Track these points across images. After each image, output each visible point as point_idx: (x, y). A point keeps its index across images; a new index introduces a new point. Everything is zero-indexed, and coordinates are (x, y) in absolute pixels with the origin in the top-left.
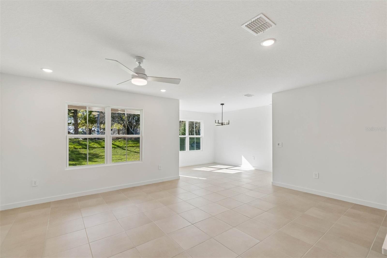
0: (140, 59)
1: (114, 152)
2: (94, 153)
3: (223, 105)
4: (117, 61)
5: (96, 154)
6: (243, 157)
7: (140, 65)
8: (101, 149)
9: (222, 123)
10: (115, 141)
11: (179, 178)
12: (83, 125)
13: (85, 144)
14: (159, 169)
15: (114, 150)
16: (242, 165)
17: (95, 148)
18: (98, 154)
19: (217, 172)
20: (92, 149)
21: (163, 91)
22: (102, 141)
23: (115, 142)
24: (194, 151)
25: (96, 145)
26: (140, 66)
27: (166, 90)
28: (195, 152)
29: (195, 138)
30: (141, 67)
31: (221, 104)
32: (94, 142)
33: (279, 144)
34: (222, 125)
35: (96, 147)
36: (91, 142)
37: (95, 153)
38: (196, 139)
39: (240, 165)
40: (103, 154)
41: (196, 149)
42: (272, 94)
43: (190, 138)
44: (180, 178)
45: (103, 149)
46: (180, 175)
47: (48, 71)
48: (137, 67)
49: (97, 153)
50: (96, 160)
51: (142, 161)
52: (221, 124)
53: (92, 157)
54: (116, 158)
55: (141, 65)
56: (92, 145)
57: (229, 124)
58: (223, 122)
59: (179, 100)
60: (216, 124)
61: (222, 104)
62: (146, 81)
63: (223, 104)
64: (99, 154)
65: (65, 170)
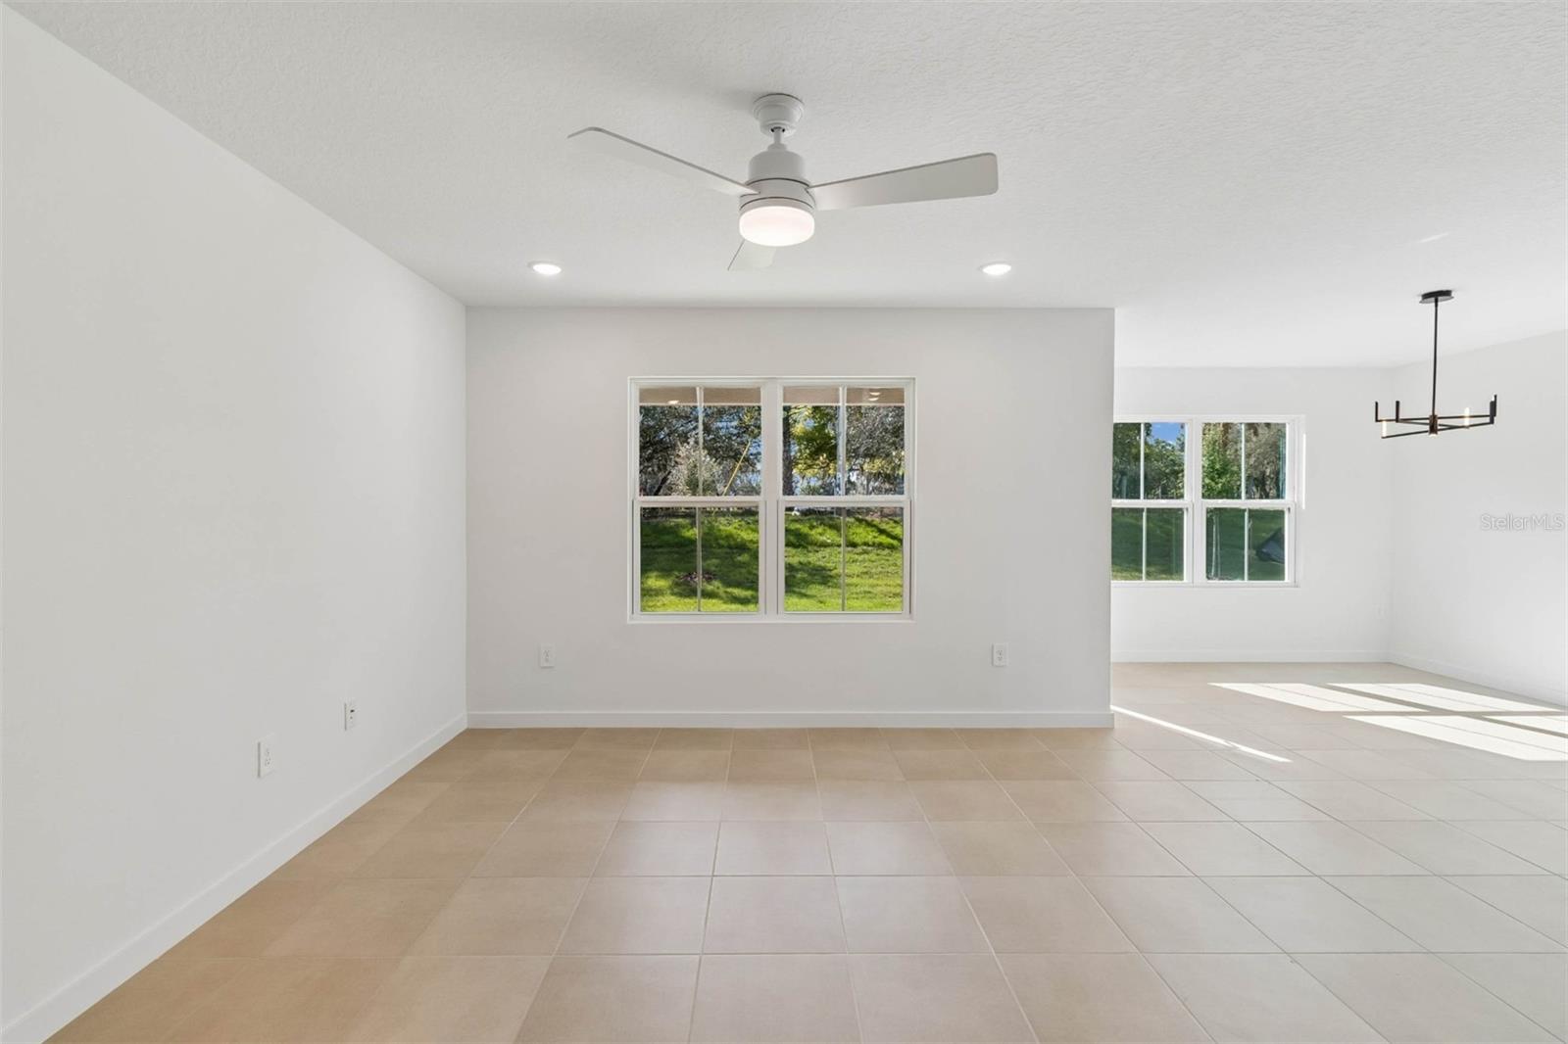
1: (886, 563)
2: (819, 563)
3: (1444, 303)
4: (600, 130)
5: (824, 569)
7: (778, 138)
8: (846, 549)
9: (1434, 419)
10: (895, 522)
11: (1113, 725)
12: (808, 464)
13: (797, 529)
14: (995, 662)
15: (890, 555)
17: (824, 545)
18: (830, 570)
20: (815, 548)
21: (997, 270)
22: (852, 520)
23: (894, 525)
24: (1238, 582)
25: (829, 536)
26: (777, 148)
27: (1009, 264)
28: (1244, 590)
29: (1246, 514)
30: (783, 146)
31: (1426, 296)
32: (825, 525)
34: (1433, 429)
35: (829, 541)
36: (815, 524)
37: (820, 566)
38: (1250, 517)
41: (1252, 577)
43: (1211, 513)
44: (1117, 725)
45: (850, 552)
47: (547, 270)
49: (830, 565)
50: (814, 589)
51: (911, 618)
52: (1427, 428)
53: (809, 578)
54: (885, 589)
55: (784, 138)
56: (818, 537)
57: (1492, 422)
58: (1438, 413)
59: (1110, 311)
60: (1385, 428)
61: (1436, 296)
62: (807, 214)
63: (1447, 293)
64: (835, 568)
65: (629, 622)
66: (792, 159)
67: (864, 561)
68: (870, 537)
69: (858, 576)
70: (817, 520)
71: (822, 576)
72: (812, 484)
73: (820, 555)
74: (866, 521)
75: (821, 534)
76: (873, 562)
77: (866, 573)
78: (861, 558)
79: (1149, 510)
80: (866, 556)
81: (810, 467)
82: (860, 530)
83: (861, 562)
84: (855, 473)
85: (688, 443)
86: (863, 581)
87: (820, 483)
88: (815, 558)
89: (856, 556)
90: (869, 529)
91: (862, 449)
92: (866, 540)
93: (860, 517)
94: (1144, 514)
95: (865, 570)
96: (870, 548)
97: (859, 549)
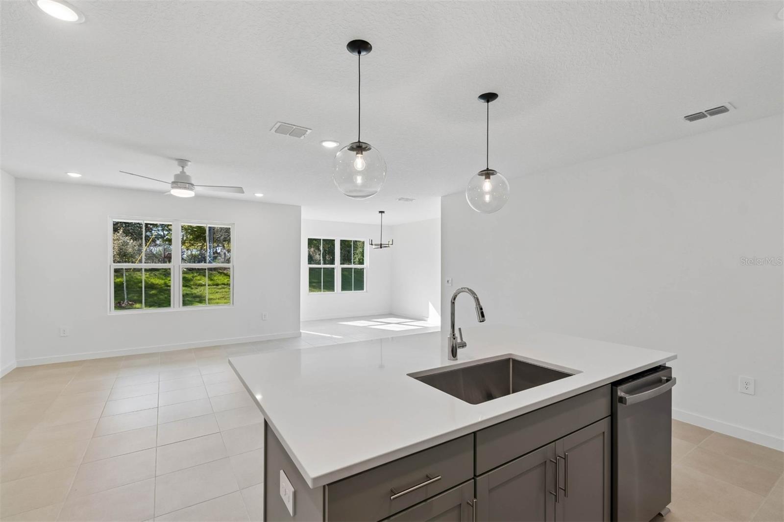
0: (183, 162)
2: (199, 294)
3: (383, 214)
5: (201, 296)
6: (430, 304)
7: (183, 170)
8: (213, 287)
9: (381, 244)
11: (300, 335)
12: (192, 244)
13: (188, 277)
14: (264, 319)
16: (428, 319)
17: (202, 286)
18: (204, 297)
19: (381, 328)
20: (196, 287)
22: (216, 273)
25: (204, 281)
26: (183, 172)
27: (263, 193)
28: (352, 294)
30: (185, 172)
31: (380, 212)
32: (201, 275)
33: (448, 281)
34: (381, 248)
35: (203, 283)
38: (354, 271)
39: (426, 319)
40: (212, 297)
41: (355, 290)
42: (440, 197)
43: (343, 269)
45: (215, 288)
46: (301, 331)
47: (74, 175)
48: (179, 173)
49: (204, 294)
51: (233, 307)
53: (193, 299)
55: (186, 170)
56: (197, 281)
59: (300, 206)
61: (382, 212)
62: (192, 191)
63: (383, 212)
65: (109, 315)
66: (188, 177)
67: (222, 292)
68: (226, 281)
69: (219, 299)
70: (197, 273)
71: (200, 299)
72: (193, 253)
73: (198, 290)
74: (224, 273)
75: (199, 280)
76: (227, 292)
77: (223, 297)
78: (221, 291)
79: (324, 268)
80: (224, 290)
81: (193, 245)
82: (221, 278)
83: (220, 292)
84: (220, 248)
85: (118, 232)
86: (221, 301)
87: (198, 252)
88: (197, 291)
89: (218, 290)
90: (226, 277)
91: (222, 238)
92: (224, 282)
93: (221, 271)
94: (322, 270)
95: (223, 296)
96: (225, 286)
97: (220, 287)
